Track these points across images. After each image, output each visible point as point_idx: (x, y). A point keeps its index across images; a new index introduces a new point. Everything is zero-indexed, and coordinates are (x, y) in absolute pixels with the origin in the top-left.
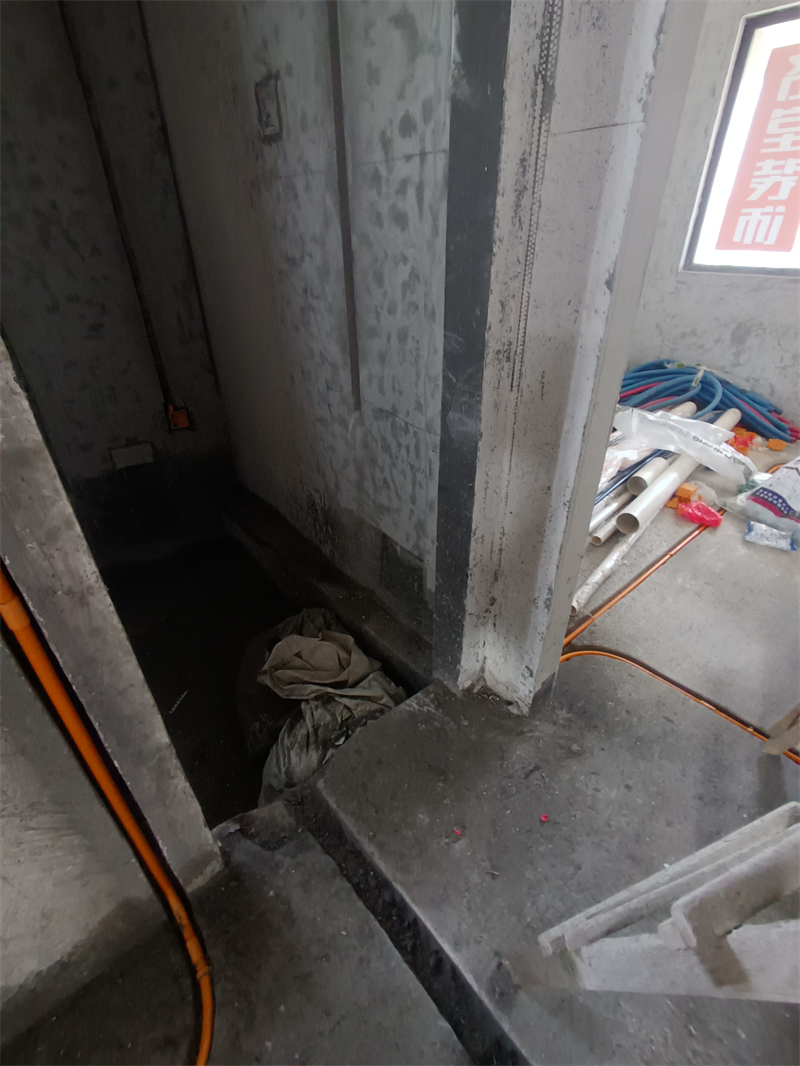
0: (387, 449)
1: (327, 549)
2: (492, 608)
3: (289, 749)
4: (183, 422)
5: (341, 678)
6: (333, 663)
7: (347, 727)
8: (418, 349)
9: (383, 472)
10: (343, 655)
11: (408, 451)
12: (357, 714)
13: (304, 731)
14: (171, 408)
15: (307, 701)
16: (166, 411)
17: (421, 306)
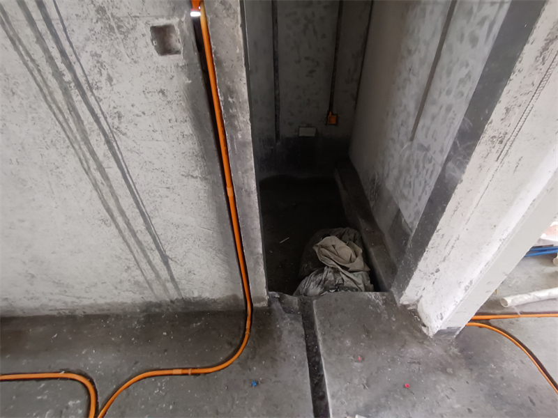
0: (417, 167)
1: (372, 204)
2: (436, 274)
3: (313, 281)
4: (333, 120)
5: (347, 265)
6: (348, 258)
7: (338, 287)
8: (454, 119)
9: (411, 177)
10: (354, 256)
11: (427, 172)
12: (345, 284)
13: (320, 278)
14: (330, 113)
15: (328, 267)
16: (328, 114)
17: (465, 95)
